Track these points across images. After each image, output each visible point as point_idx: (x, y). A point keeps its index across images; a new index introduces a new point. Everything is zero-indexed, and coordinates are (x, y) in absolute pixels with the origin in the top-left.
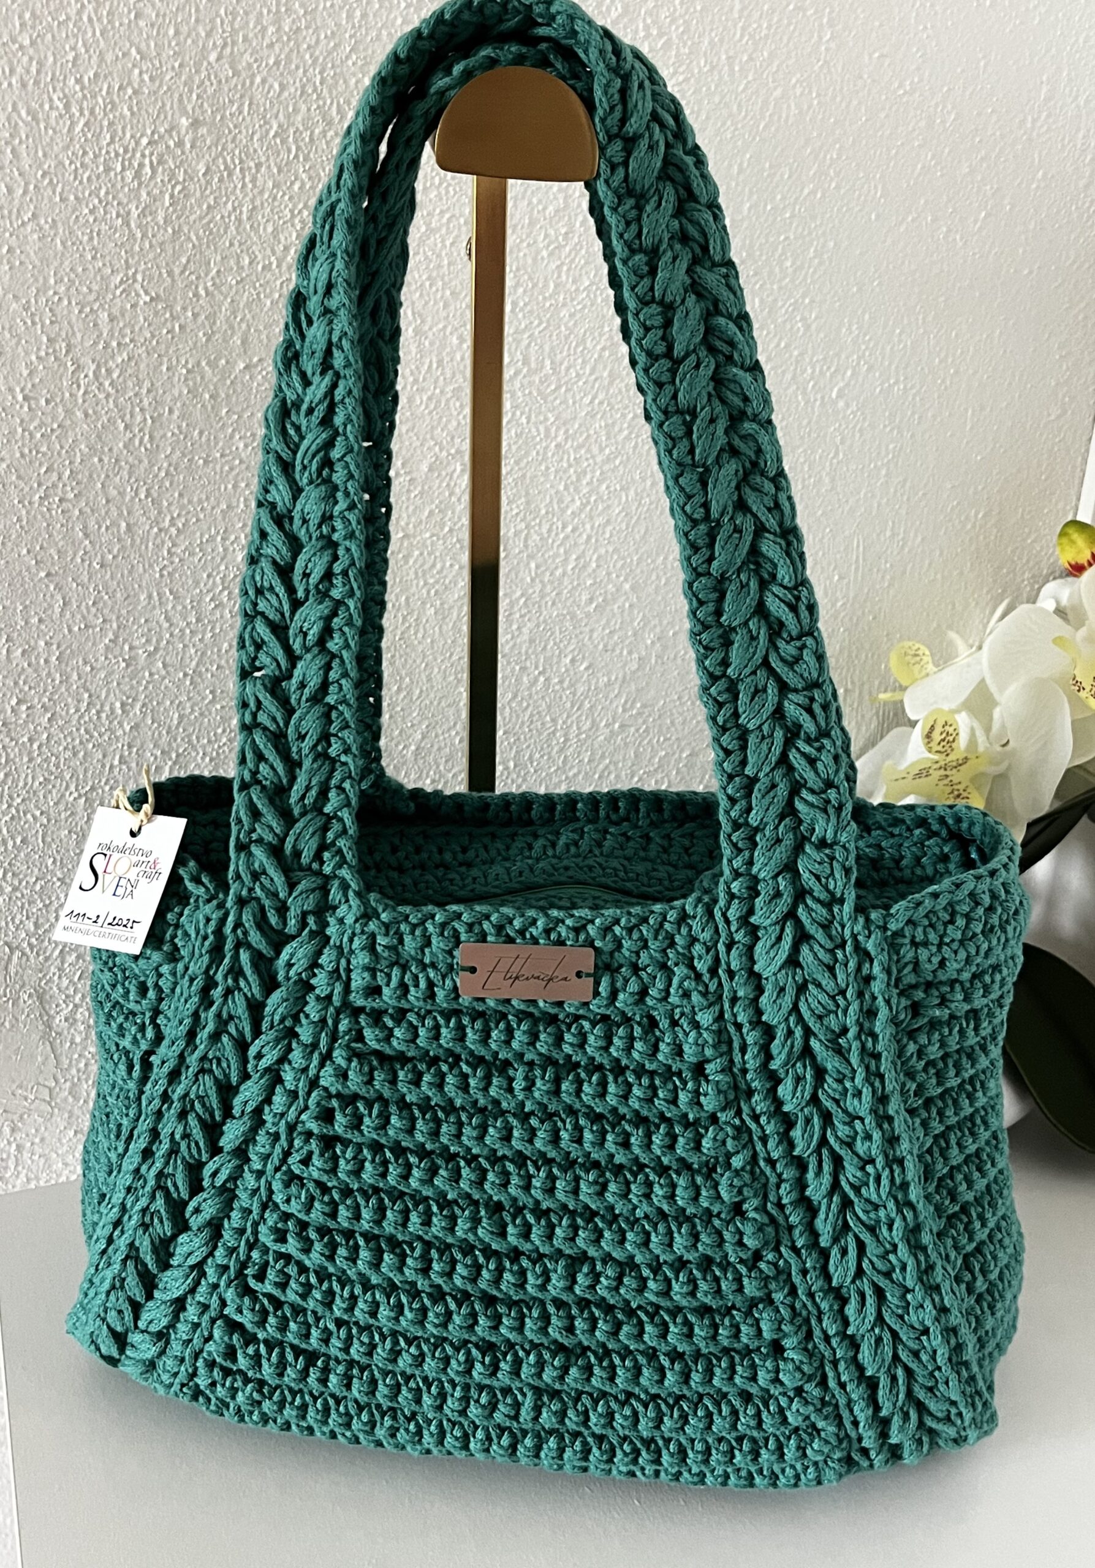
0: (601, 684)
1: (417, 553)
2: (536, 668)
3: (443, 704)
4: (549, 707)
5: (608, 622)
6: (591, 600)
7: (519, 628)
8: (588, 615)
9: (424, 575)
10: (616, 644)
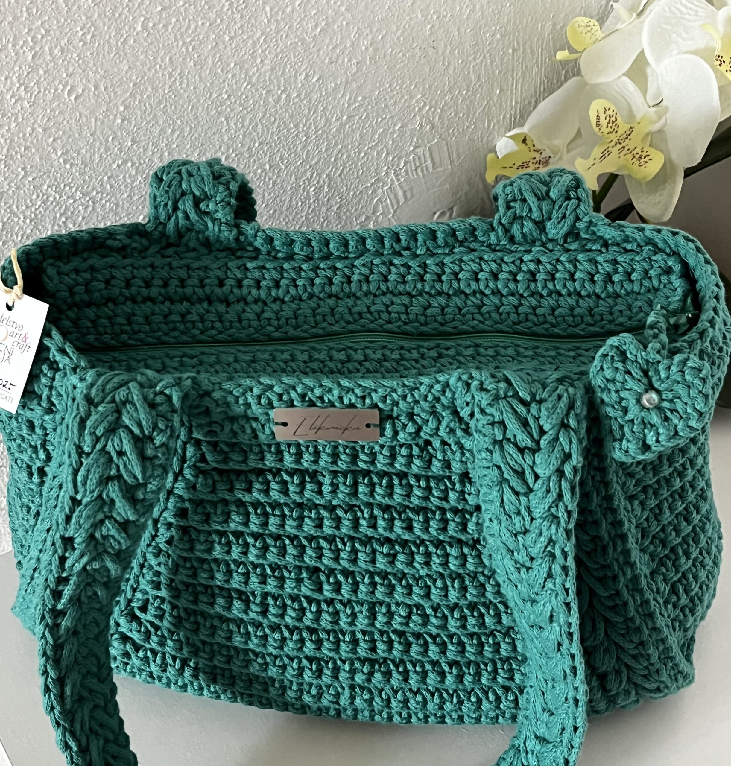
0: (330, 89)
1: (174, 20)
2: (279, 89)
3: (209, 134)
4: (291, 117)
5: (331, 39)
6: (316, 26)
7: (262, 61)
8: (315, 38)
9: (182, 36)
10: (339, 56)
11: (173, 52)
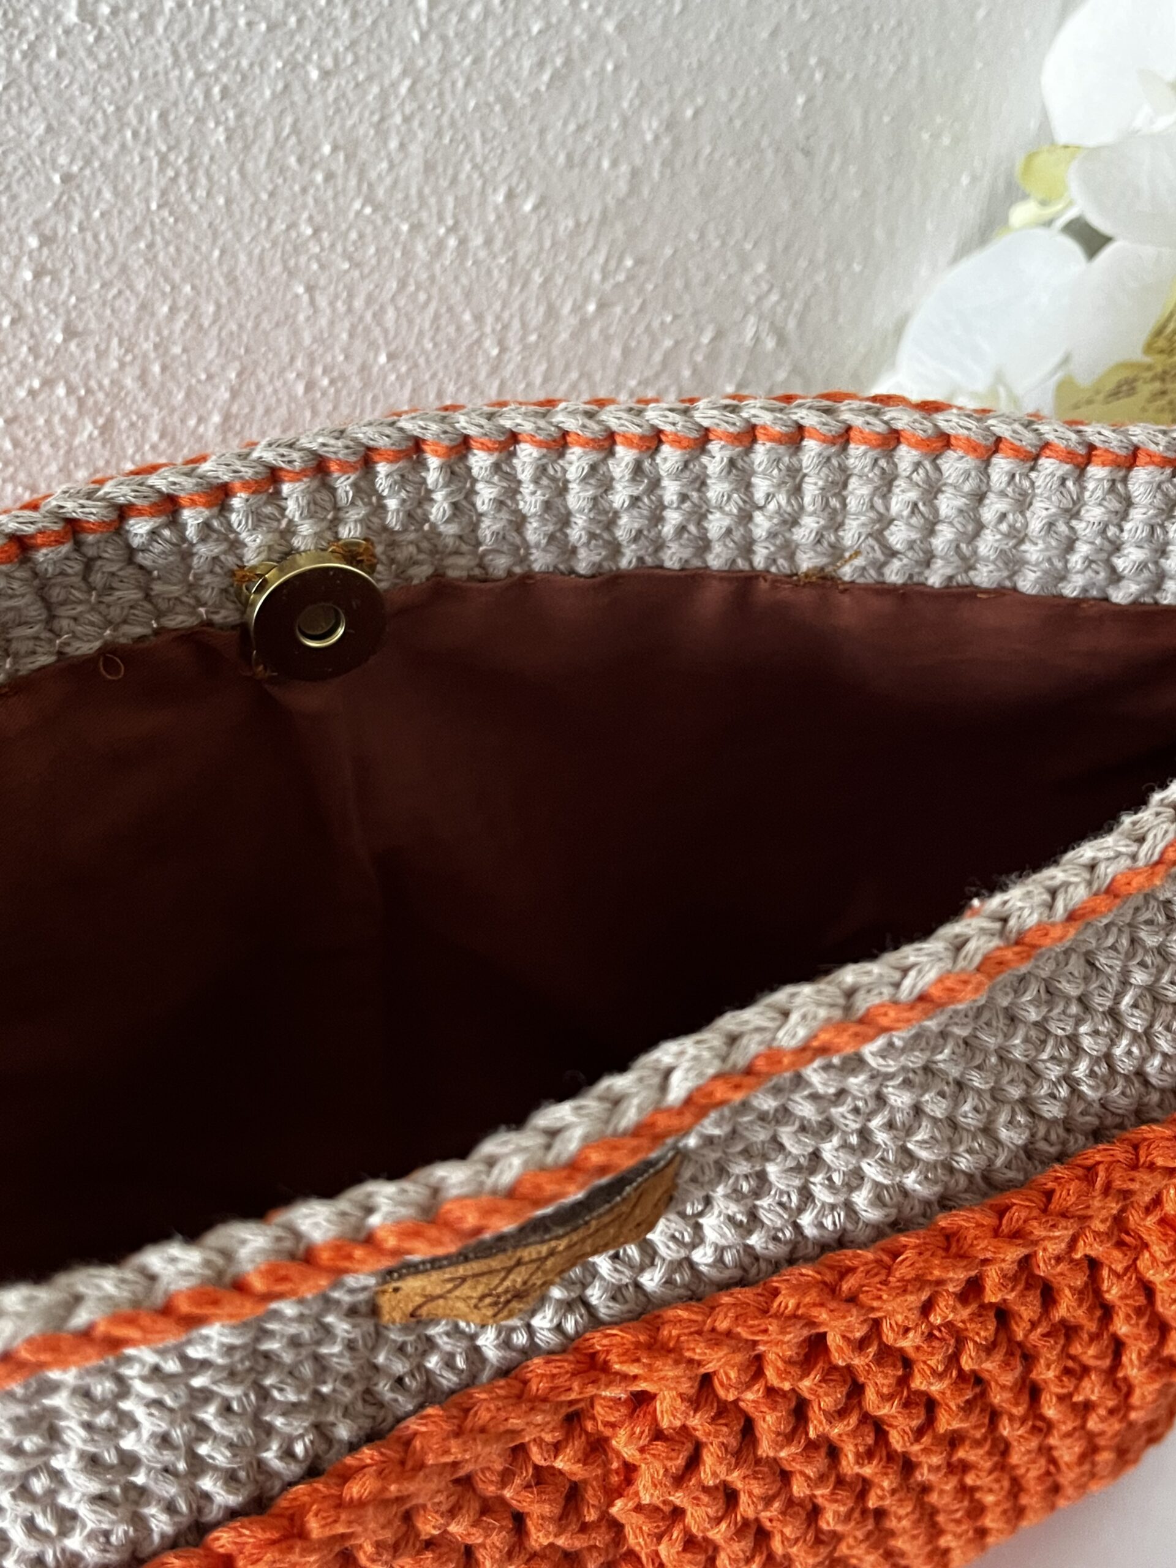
11: (171, 98)
